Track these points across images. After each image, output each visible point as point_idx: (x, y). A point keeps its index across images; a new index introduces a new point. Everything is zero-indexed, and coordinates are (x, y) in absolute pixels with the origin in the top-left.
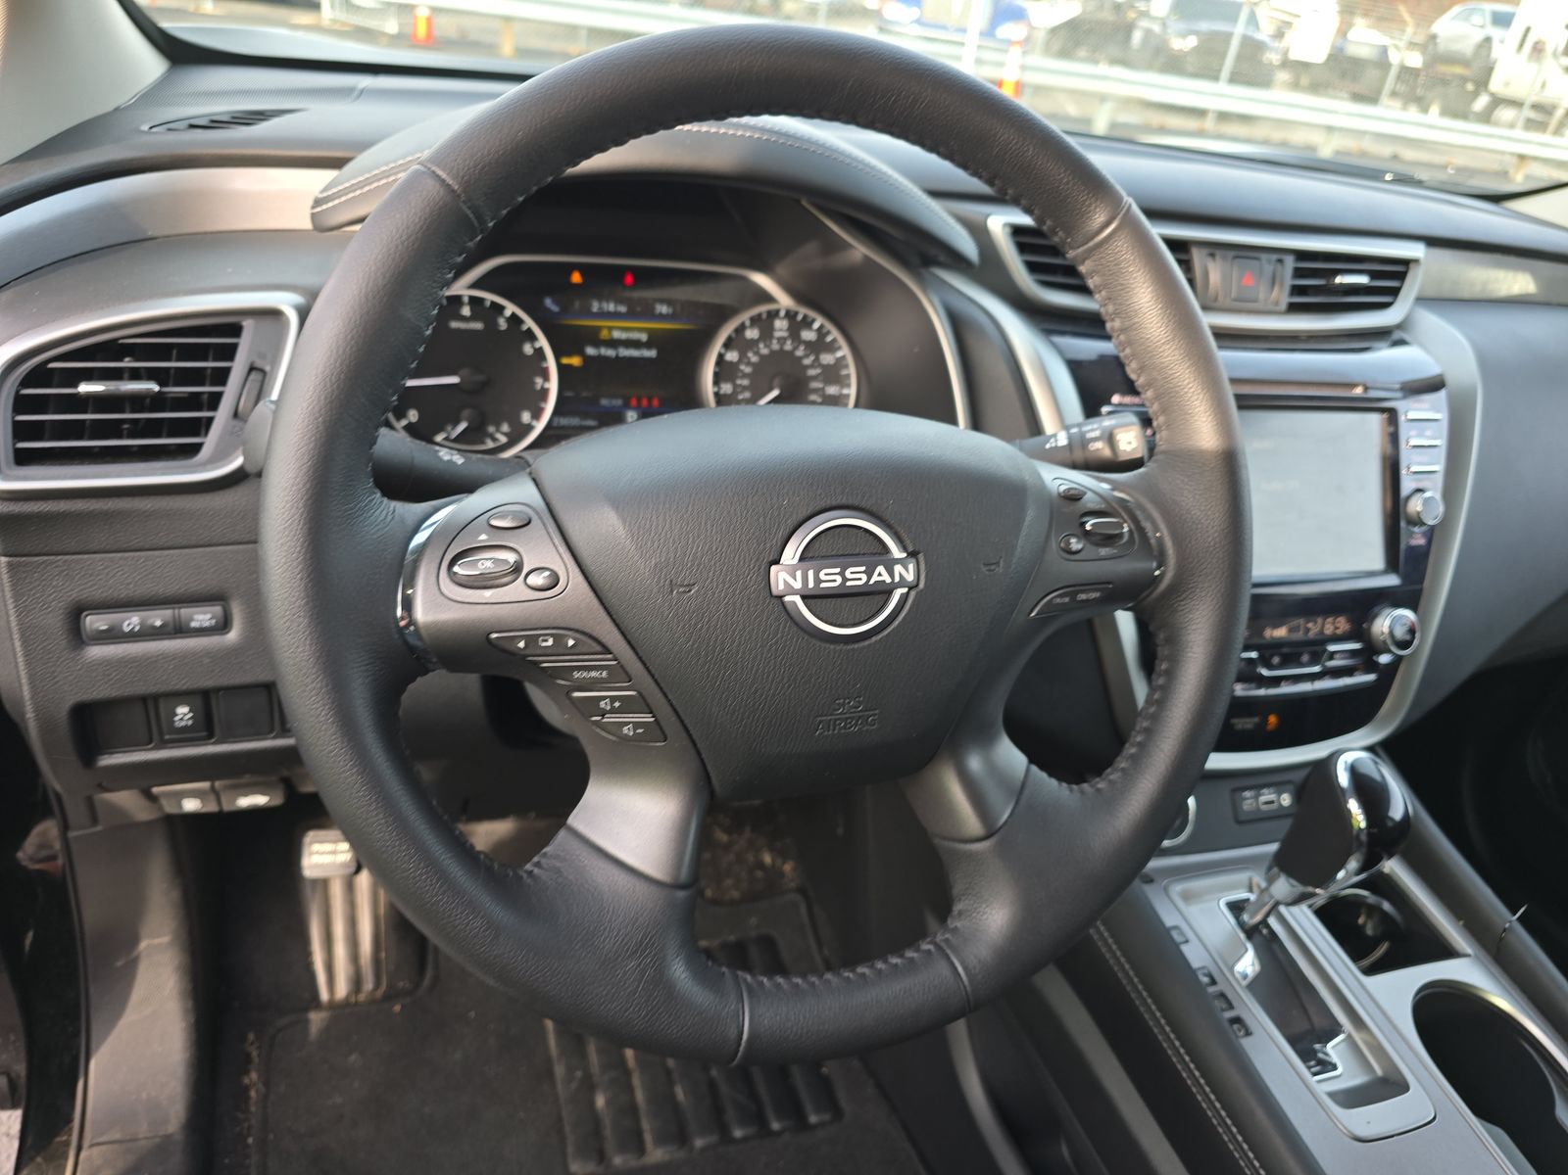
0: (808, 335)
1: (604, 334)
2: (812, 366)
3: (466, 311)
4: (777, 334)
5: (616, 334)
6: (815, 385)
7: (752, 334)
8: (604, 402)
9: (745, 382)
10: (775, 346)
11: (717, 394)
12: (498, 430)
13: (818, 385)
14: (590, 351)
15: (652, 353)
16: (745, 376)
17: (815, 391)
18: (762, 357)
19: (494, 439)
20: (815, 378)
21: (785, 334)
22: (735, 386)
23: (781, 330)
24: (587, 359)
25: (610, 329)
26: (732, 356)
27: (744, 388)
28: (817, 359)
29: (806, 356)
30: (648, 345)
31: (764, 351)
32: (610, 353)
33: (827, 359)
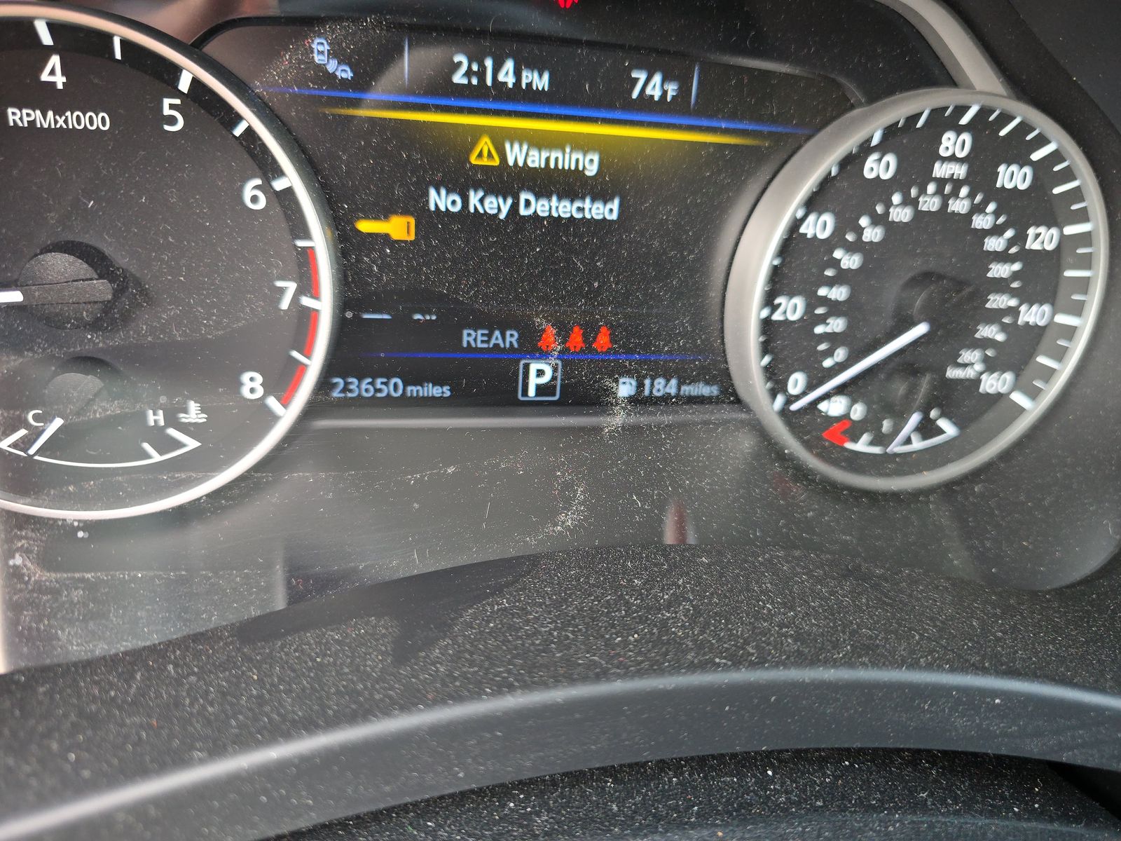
0: (1014, 177)
1: (482, 154)
2: (1003, 257)
3: (53, 73)
4: (940, 170)
5: (516, 154)
6: (998, 301)
7: (879, 167)
8: (472, 338)
9: (839, 293)
10: (930, 203)
11: (767, 326)
12: (172, 421)
13: (1009, 302)
14: (441, 200)
15: (608, 211)
16: (843, 277)
17: (994, 316)
18: (892, 229)
19: (167, 444)
20: (1001, 286)
21: (960, 171)
22: (813, 301)
23: (953, 158)
24: (428, 221)
25: (499, 139)
26: (819, 226)
27: (835, 308)
28: (1020, 238)
29: (997, 231)
30: (598, 189)
31: (902, 214)
32: (496, 206)
33: (1042, 238)
